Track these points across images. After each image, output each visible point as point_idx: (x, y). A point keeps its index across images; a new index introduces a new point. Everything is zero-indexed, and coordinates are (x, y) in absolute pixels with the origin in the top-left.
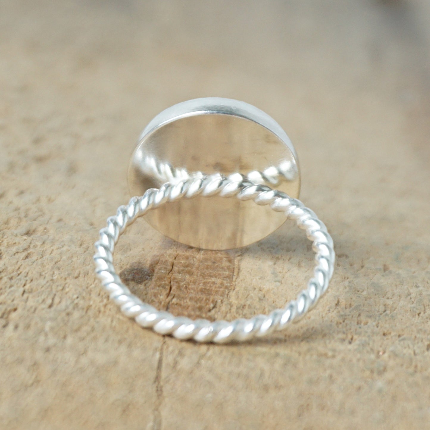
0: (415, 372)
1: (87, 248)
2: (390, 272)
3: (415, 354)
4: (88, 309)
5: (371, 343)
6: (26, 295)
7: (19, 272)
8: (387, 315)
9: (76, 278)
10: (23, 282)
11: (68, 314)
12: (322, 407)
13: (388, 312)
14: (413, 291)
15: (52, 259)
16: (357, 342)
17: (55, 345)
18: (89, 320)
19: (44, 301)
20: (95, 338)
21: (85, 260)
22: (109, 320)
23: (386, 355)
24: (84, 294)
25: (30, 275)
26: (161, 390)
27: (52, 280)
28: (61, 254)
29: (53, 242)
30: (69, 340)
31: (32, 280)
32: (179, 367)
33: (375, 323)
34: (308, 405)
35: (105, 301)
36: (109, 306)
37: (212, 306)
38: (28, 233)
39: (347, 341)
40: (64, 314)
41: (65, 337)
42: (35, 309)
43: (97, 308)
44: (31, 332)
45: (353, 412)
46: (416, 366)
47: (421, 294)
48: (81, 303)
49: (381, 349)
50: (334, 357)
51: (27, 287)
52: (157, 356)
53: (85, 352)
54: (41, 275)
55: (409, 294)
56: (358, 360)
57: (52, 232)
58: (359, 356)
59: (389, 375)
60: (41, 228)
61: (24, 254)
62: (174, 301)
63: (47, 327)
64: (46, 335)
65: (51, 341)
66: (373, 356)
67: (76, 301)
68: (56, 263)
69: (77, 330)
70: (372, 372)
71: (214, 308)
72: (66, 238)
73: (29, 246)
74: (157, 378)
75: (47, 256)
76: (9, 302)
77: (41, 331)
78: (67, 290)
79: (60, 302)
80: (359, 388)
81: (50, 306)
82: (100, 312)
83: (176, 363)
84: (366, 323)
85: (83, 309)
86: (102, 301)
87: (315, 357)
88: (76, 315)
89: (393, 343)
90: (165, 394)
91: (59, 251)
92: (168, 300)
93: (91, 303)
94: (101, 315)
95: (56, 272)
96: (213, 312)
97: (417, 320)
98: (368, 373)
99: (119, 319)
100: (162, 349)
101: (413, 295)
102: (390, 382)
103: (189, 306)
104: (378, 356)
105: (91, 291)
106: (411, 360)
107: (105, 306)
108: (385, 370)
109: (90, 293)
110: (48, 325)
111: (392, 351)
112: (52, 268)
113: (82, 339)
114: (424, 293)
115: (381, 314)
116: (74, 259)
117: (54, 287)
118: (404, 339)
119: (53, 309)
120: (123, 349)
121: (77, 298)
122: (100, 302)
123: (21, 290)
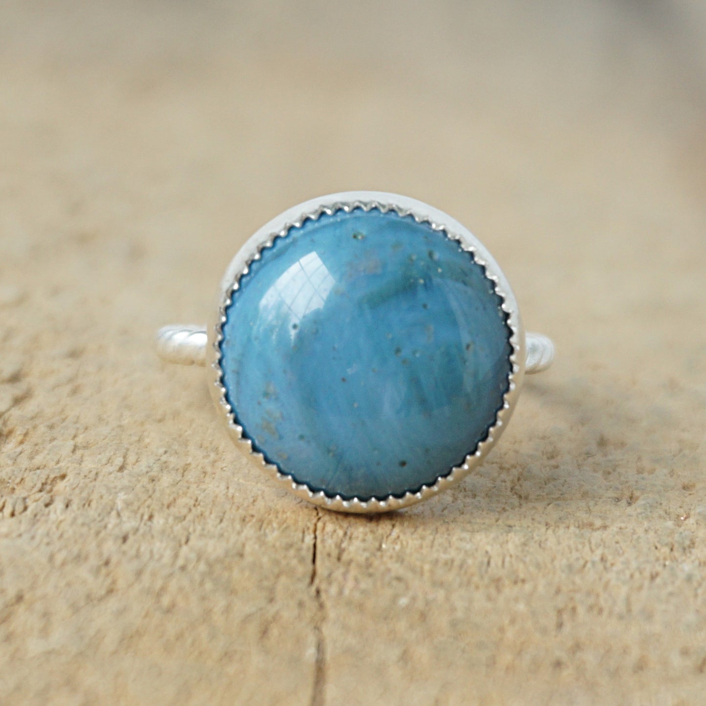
2: (682, 390)
4: (185, 470)
5: (664, 503)
6: (79, 453)
7: (63, 416)
8: (685, 456)
9: (160, 421)
10: (72, 432)
11: (153, 480)
12: (598, 611)
13: (687, 452)
15: (116, 394)
16: (641, 502)
17: (136, 531)
18: (188, 488)
19: (109, 461)
21: (172, 393)
22: (223, 486)
23: (691, 521)
24: (176, 447)
25: (82, 420)
27: (120, 426)
28: (131, 384)
29: (115, 367)
30: (159, 521)
31: (86, 429)
33: (665, 471)
34: (573, 608)
35: (213, 456)
36: (220, 464)
38: (74, 354)
39: (624, 503)
40: (145, 480)
41: (151, 517)
42: (97, 475)
43: (199, 468)
44: (92, 513)
45: (649, 616)
48: (173, 460)
49: (681, 511)
50: (605, 527)
51: (80, 440)
52: (309, 540)
53: (188, 541)
56: (647, 531)
57: (112, 351)
58: (646, 524)
59: (700, 554)
60: (93, 347)
61: (69, 388)
63: (120, 505)
64: (119, 515)
65: (129, 524)
66: (670, 524)
67: (164, 458)
68: (124, 399)
69: (170, 505)
70: (672, 549)
72: (137, 359)
73: (76, 376)
75: (108, 390)
76: (52, 464)
77: (111, 509)
78: (147, 440)
79: (137, 461)
81: (122, 469)
82: (205, 473)
83: (341, 551)
84: (652, 472)
85: (177, 470)
86: (208, 456)
87: (573, 529)
88: (166, 480)
89: (701, 500)
91: (128, 380)
93: (190, 460)
94: (207, 479)
95: (126, 414)
98: (666, 550)
99: (238, 484)
100: (315, 530)
104: (678, 524)
105: (187, 440)
107: (213, 463)
108: (692, 544)
109: (186, 444)
110: (121, 499)
111: (700, 514)
112: (119, 408)
113: (181, 519)
115: (674, 456)
116: (154, 392)
117: (125, 437)
119: (126, 472)
121: (166, 452)
122: (204, 457)
123: (70, 444)
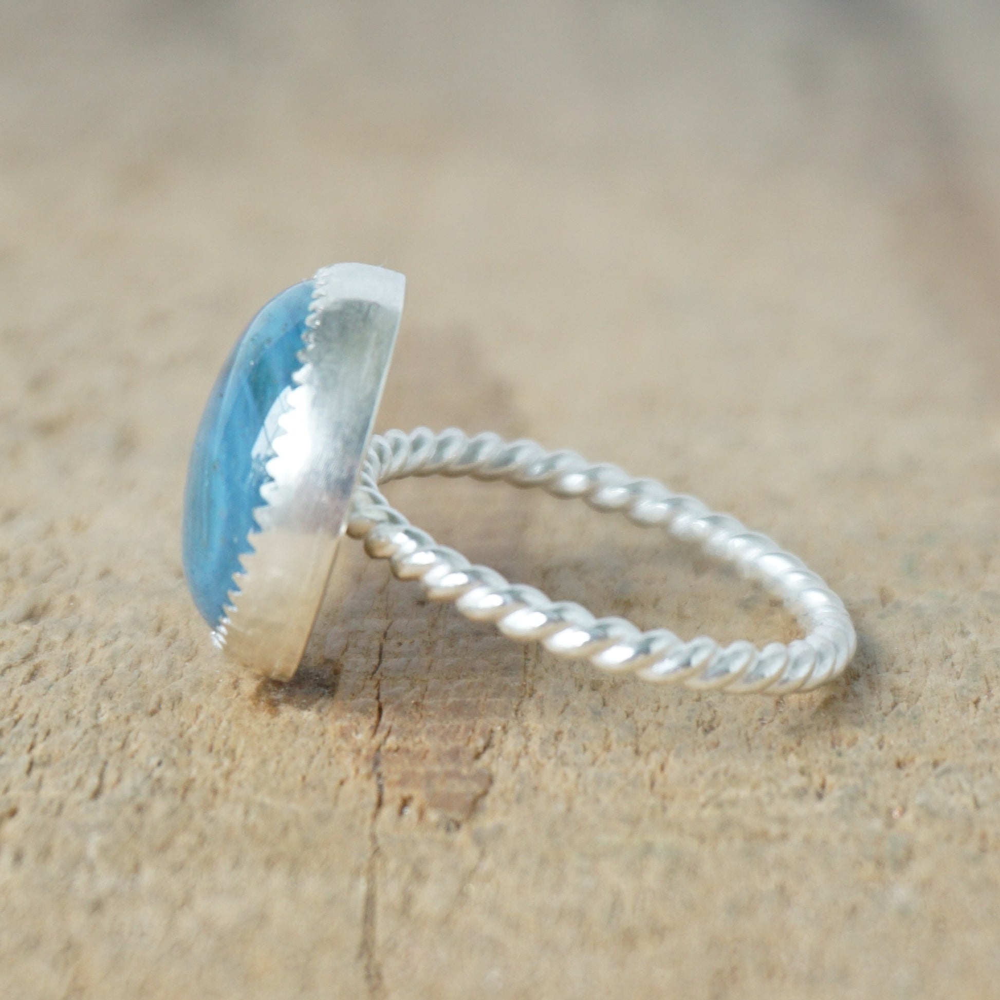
0: (983, 850)
1: (174, 637)
2: (898, 606)
3: (977, 805)
4: (186, 789)
5: (870, 792)
6: (36, 773)
7: (16, 716)
8: (900, 714)
9: (153, 713)
10: (27, 740)
11: (140, 809)
12: (769, 971)
13: (902, 706)
14: (956, 645)
15: (92, 675)
16: (837, 793)
17: (113, 892)
18: (191, 817)
19: (79, 782)
20: (209, 862)
21: (171, 666)
22: (240, 811)
23: (909, 817)
24: (175, 753)
25: (42, 721)
26: (379, 976)
27: (96, 726)
28: (113, 658)
29: (92, 632)
30: (148, 876)
31: (48, 733)
32: (416, 910)
33: (873, 740)
34: (734, 970)
35: (227, 763)
36: (236, 776)
37: (481, 743)
38: (31, 616)
39: (812, 794)
40: (129, 811)
41: (137, 868)
42: (61, 807)
43: (208, 784)
44: (53, 867)
45: (843, 975)
46: (984, 837)
47: (975, 652)
48: (170, 775)
49: (894, 803)
50: (784, 837)
51: (37, 752)
52: (362, 887)
53: (187, 901)
54: (68, 717)
55: (947, 656)
56: (844, 838)
57: (87, 605)
58: (843, 827)
59: (920, 868)
60: (61, 600)
61: (25, 670)
62: (392, 741)
63: (92, 851)
64: (91, 868)
65: (105, 881)
66: (877, 824)
67: (157, 773)
68: (103, 681)
69: (165, 847)
70: (879, 863)
71: (486, 748)
72: (123, 615)
73: (36, 649)
74: (366, 947)
75: (80, 668)
77: (78, 860)
78: (134, 746)
79: (119, 780)
80: (853, 911)
81: (97, 794)
82: (215, 792)
83: (408, 900)
84: (853, 742)
85: (174, 790)
86: (219, 764)
87: (738, 843)
88: (159, 807)
89: (922, 784)
90: (388, 982)
91: (107, 652)
92: (375, 742)
93: (194, 772)
94: (219, 800)
95: (105, 705)
96: (486, 757)
97: (973, 719)
98: (869, 868)
99: (262, 806)
100: (371, 870)
101: (957, 657)
102: (925, 886)
103: (427, 752)
104: (890, 823)
105: (190, 741)
106: (970, 822)
107: (227, 775)
108: (909, 855)
109: (188, 748)
110: (95, 842)
111: (921, 806)
112: (95, 697)
113: (178, 868)
114: (983, 648)
115: (885, 715)
116: (145, 667)
117: (102, 744)
118: (947, 771)
119: (102, 800)
120: (278, 880)
121: (159, 764)
122: (215, 767)
123: (25, 759)
